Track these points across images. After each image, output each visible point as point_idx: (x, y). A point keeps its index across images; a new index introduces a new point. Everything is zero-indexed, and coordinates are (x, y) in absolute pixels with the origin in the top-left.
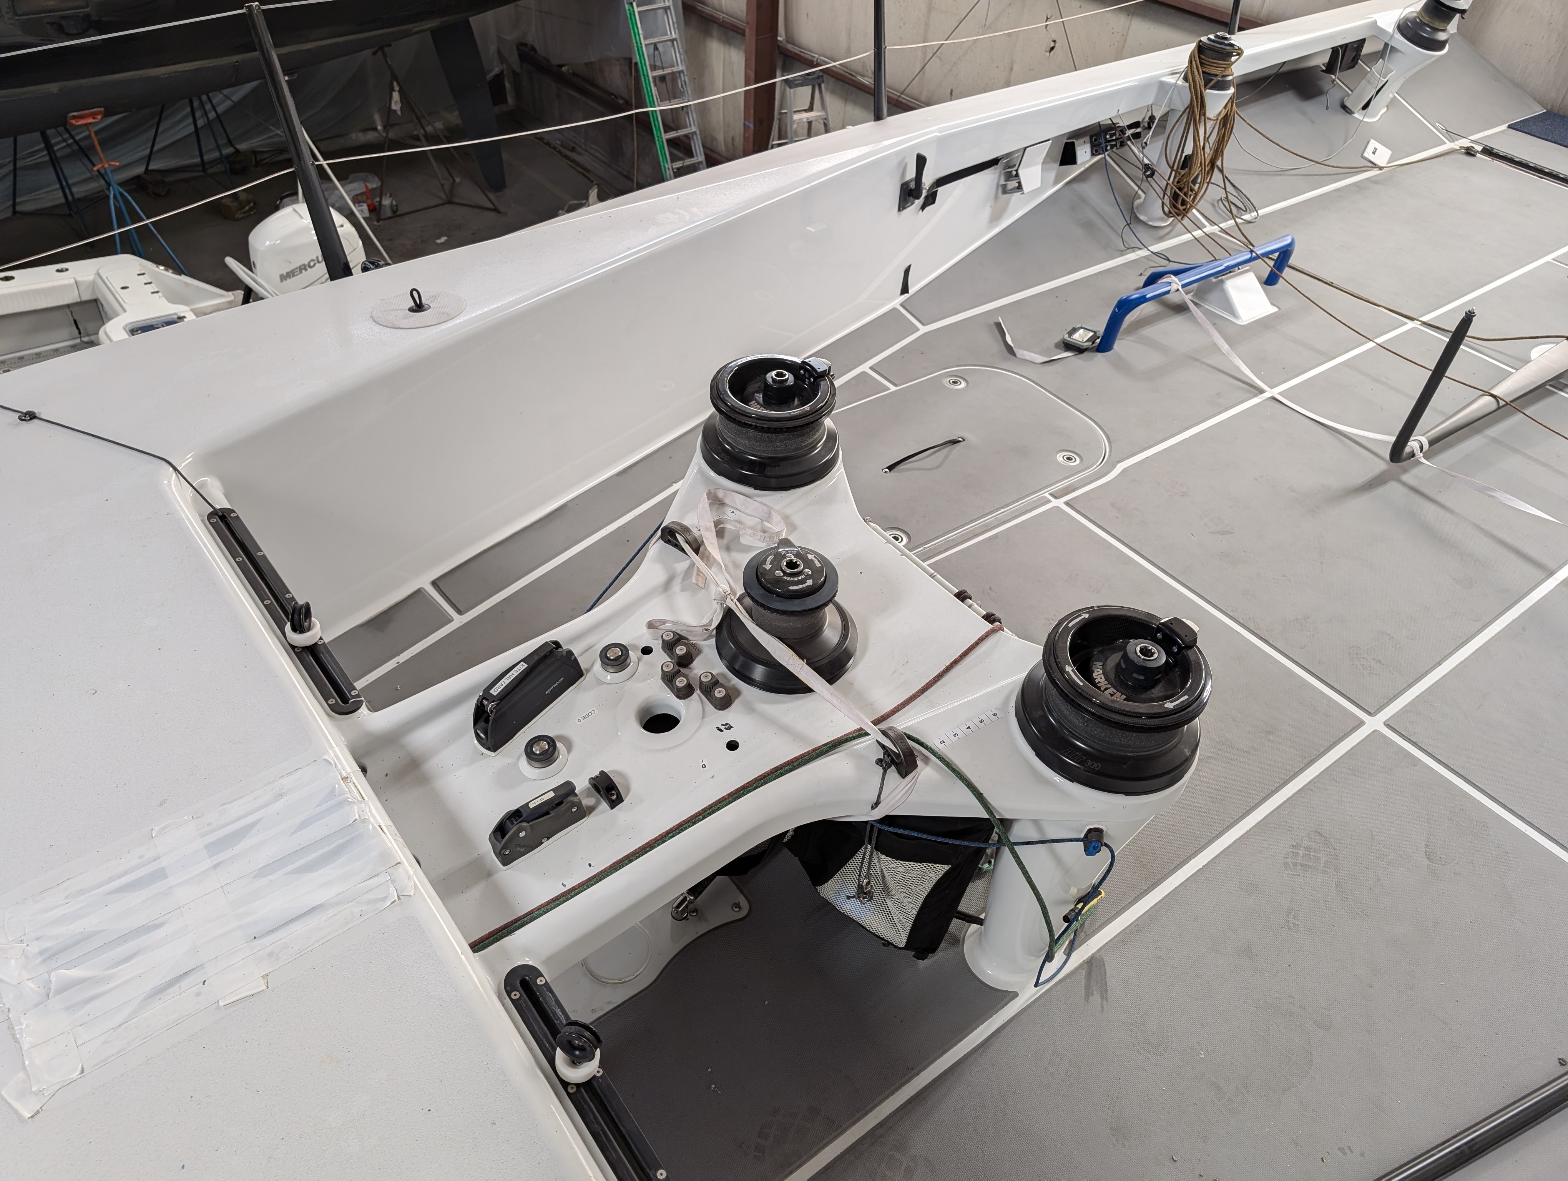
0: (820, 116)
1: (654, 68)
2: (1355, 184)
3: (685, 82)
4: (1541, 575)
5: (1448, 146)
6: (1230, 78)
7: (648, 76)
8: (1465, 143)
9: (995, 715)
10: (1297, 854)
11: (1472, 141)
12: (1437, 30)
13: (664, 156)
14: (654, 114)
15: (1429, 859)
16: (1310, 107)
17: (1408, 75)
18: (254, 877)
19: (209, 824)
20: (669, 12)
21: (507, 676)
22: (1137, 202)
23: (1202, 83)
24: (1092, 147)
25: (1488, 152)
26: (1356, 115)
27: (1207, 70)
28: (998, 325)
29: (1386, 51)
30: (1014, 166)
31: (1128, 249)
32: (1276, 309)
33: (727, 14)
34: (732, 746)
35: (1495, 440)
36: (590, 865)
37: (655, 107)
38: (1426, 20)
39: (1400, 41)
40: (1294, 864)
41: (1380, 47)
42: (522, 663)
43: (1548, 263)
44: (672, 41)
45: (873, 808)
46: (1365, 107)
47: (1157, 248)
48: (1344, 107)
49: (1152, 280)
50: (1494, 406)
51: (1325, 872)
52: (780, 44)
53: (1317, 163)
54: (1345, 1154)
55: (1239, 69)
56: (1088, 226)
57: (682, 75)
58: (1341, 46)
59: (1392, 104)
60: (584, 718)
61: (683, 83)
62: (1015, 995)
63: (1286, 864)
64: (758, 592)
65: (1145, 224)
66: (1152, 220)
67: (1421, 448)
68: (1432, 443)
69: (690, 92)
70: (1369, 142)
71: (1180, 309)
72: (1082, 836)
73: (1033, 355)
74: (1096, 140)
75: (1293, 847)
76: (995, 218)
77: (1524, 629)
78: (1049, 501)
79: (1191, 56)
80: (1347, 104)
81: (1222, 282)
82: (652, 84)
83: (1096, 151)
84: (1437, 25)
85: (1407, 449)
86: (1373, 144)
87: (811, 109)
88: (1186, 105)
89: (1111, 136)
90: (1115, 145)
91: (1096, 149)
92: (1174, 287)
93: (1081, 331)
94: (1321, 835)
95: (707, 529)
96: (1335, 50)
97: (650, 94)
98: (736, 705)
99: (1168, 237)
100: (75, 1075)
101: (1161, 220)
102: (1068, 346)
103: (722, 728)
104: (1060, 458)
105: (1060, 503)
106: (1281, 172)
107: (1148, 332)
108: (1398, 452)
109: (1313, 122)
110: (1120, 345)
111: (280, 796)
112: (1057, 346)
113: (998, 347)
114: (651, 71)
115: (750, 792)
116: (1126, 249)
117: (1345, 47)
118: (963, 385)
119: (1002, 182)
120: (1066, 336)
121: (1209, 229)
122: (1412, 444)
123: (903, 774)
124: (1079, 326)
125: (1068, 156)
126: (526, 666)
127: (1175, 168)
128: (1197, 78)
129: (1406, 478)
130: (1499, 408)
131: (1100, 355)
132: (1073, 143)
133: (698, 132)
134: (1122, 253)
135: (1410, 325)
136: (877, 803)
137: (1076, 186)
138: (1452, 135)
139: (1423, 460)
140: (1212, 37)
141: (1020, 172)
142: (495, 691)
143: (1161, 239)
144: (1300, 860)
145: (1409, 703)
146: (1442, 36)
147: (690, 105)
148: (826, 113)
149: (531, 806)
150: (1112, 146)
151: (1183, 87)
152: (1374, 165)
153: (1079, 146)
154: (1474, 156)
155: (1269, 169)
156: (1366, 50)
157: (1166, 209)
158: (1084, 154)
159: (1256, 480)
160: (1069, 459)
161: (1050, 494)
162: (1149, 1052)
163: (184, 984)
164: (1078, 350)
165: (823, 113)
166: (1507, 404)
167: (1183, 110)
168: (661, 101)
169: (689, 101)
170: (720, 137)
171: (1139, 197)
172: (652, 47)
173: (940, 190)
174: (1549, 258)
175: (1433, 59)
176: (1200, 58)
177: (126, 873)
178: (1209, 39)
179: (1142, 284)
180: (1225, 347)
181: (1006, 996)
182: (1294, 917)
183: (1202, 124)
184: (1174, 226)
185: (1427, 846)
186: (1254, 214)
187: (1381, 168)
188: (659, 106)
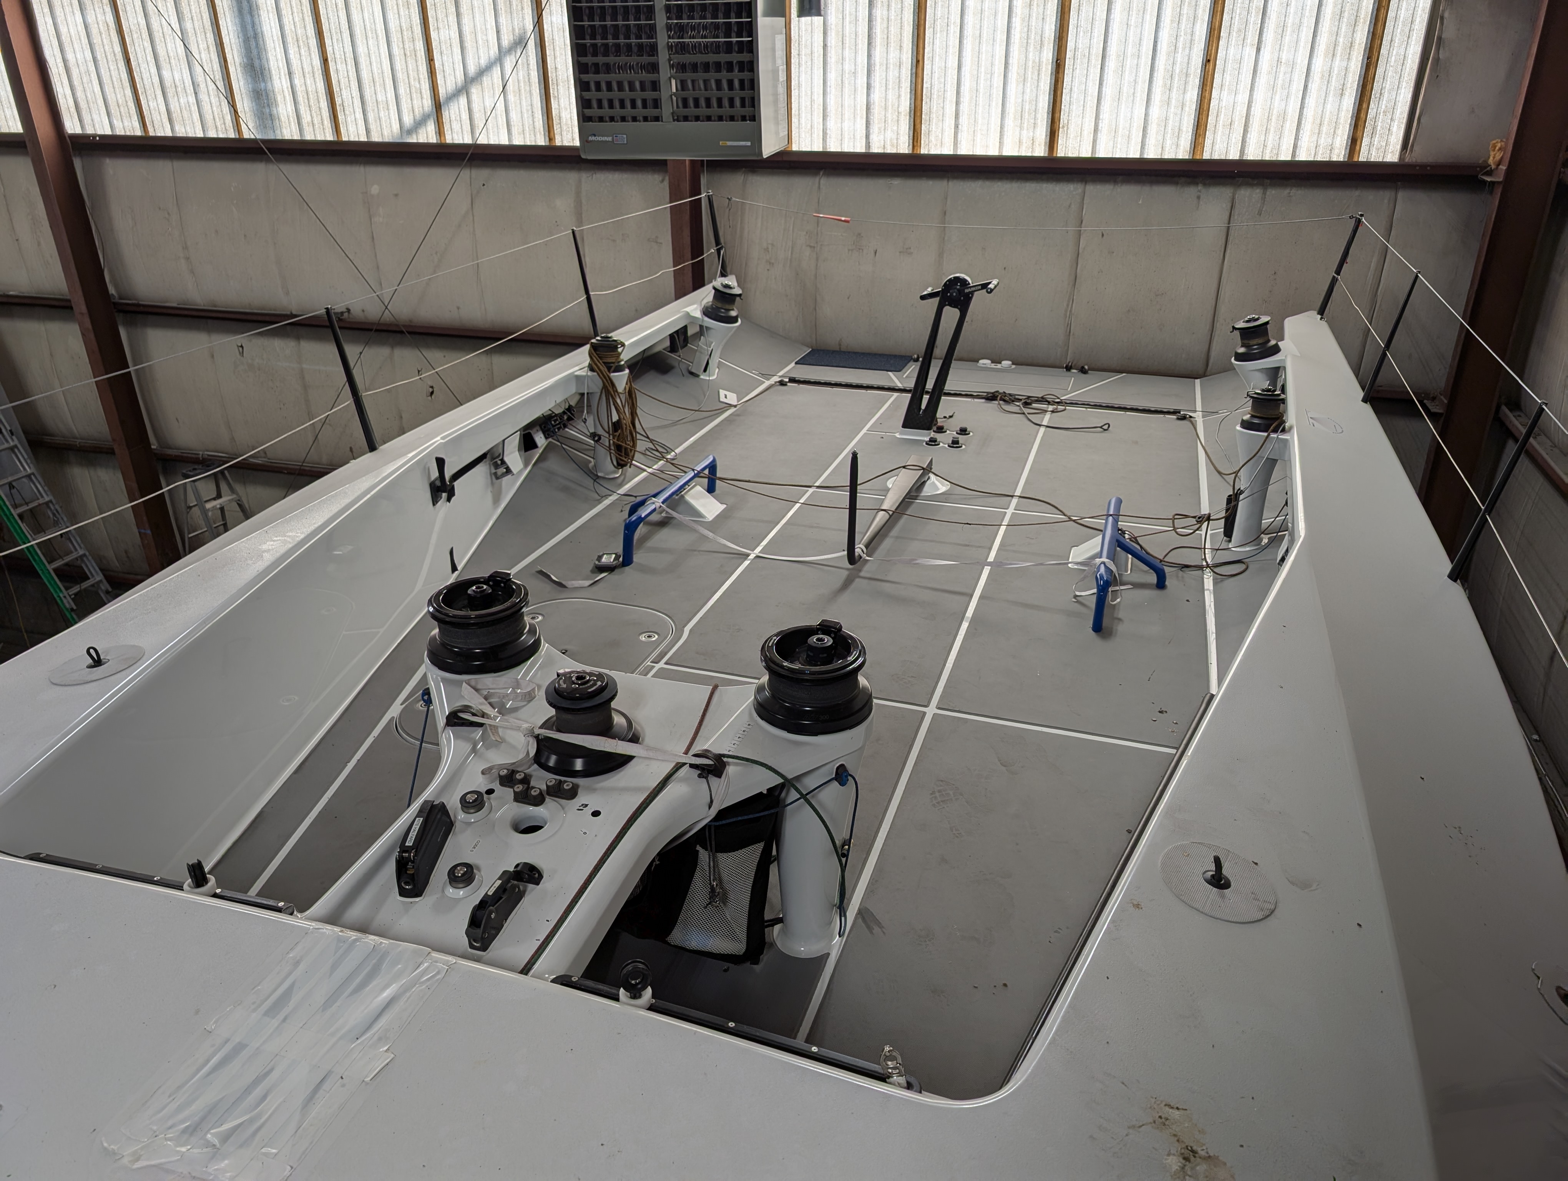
0: (232, 499)
1: (16, 506)
2: (725, 419)
3: (57, 510)
4: (967, 598)
5: (767, 383)
6: (622, 363)
7: (12, 515)
8: (776, 379)
9: (749, 725)
10: (936, 798)
11: (780, 377)
12: (730, 310)
13: (55, 586)
14: (31, 549)
15: (1005, 766)
16: (667, 377)
17: (723, 343)
18: (323, 1011)
19: (254, 1003)
20: (16, 450)
21: (412, 830)
22: (591, 465)
23: (606, 370)
24: (544, 433)
25: (793, 380)
26: (702, 377)
27: (605, 361)
28: (541, 573)
29: (703, 330)
30: (500, 455)
31: (602, 497)
32: (725, 506)
33: (82, 439)
34: (596, 814)
35: (897, 537)
36: (548, 921)
37: (30, 542)
38: (719, 305)
39: (709, 322)
40: (938, 803)
41: (697, 329)
42: (417, 819)
43: (865, 433)
44: (29, 476)
45: (710, 807)
46: (705, 370)
47: (623, 490)
48: (692, 373)
49: (634, 509)
50: (887, 516)
51: (957, 799)
52: (156, 452)
53: (696, 411)
54: (1059, 933)
55: (626, 355)
56: (565, 489)
57: (51, 505)
58: (675, 332)
59: (720, 365)
60: (474, 848)
61: (55, 512)
62: (828, 954)
63: (934, 805)
64: (566, 704)
65: (604, 478)
66: (608, 474)
67: (863, 551)
68: (867, 546)
69: (65, 519)
70: (719, 392)
71: (663, 523)
72: (834, 776)
73: (580, 582)
74: (545, 427)
75: (932, 794)
76: (496, 500)
77: (976, 629)
78: (654, 667)
79: (589, 354)
80: (693, 371)
81: (683, 496)
82: (19, 522)
83: (548, 435)
84: (727, 307)
85: (856, 554)
86: (722, 393)
87: (219, 496)
88: (601, 388)
89: (555, 421)
90: (560, 427)
91: (547, 435)
92: (658, 505)
93: (605, 556)
94: (942, 781)
95: (481, 704)
96: (671, 336)
97: (19, 531)
98: (580, 792)
99: (624, 483)
100: (287, 1172)
101: (616, 472)
102: (601, 569)
103: (581, 808)
104: (643, 638)
105: (661, 665)
106: (675, 423)
107: (650, 544)
108: (852, 558)
109: (677, 387)
110: (637, 557)
111: (297, 963)
112: (593, 572)
113: (548, 586)
114: (14, 509)
115: (629, 829)
116: (599, 498)
117: (677, 332)
118: (540, 618)
119: (493, 471)
120: (597, 562)
121: (650, 470)
122: (858, 551)
123: (719, 775)
124: (601, 553)
125: (528, 443)
126: (422, 819)
127: (611, 432)
128: (601, 367)
129: (862, 574)
130: (891, 516)
131: (627, 568)
132: (530, 434)
133: (87, 554)
134: (599, 502)
135: (811, 490)
136: (712, 801)
137: (541, 465)
138: (768, 376)
139: (868, 558)
140: (599, 338)
141: (506, 459)
142: (409, 843)
143: (621, 485)
144: (939, 799)
145: (943, 692)
146: (733, 313)
147: (70, 531)
148: (237, 494)
149: (490, 893)
150: (559, 430)
151: (593, 375)
152: (731, 406)
153: (535, 433)
154: (786, 385)
155: (666, 423)
156: (690, 332)
157: (615, 463)
158: (540, 439)
159: (777, 606)
160: (649, 637)
161: (651, 662)
162: (925, 941)
163: (326, 1086)
164: (609, 569)
165: (234, 496)
166: (894, 512)
167: (599, 391)
168: (35, 535)
169: (68, 527)
170: (110, 554)
171: (590, 462)
172: (7, 487)
173: (456, 484)
174: (864, 431)
175: (734, 330)
176: (597, 354)
177: (208, 1061)
178: (597, 340)
179: (627, 516)
180: (710, 535)
181: (820, 961)
182: (956, 830)
183: (617, 397)
184: (625, 475)
185: (999, 761)
186: (673, 453)
187: (735, 406)
188: (34, 540)
